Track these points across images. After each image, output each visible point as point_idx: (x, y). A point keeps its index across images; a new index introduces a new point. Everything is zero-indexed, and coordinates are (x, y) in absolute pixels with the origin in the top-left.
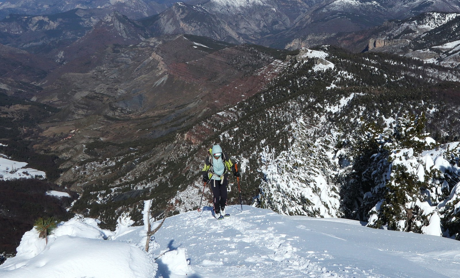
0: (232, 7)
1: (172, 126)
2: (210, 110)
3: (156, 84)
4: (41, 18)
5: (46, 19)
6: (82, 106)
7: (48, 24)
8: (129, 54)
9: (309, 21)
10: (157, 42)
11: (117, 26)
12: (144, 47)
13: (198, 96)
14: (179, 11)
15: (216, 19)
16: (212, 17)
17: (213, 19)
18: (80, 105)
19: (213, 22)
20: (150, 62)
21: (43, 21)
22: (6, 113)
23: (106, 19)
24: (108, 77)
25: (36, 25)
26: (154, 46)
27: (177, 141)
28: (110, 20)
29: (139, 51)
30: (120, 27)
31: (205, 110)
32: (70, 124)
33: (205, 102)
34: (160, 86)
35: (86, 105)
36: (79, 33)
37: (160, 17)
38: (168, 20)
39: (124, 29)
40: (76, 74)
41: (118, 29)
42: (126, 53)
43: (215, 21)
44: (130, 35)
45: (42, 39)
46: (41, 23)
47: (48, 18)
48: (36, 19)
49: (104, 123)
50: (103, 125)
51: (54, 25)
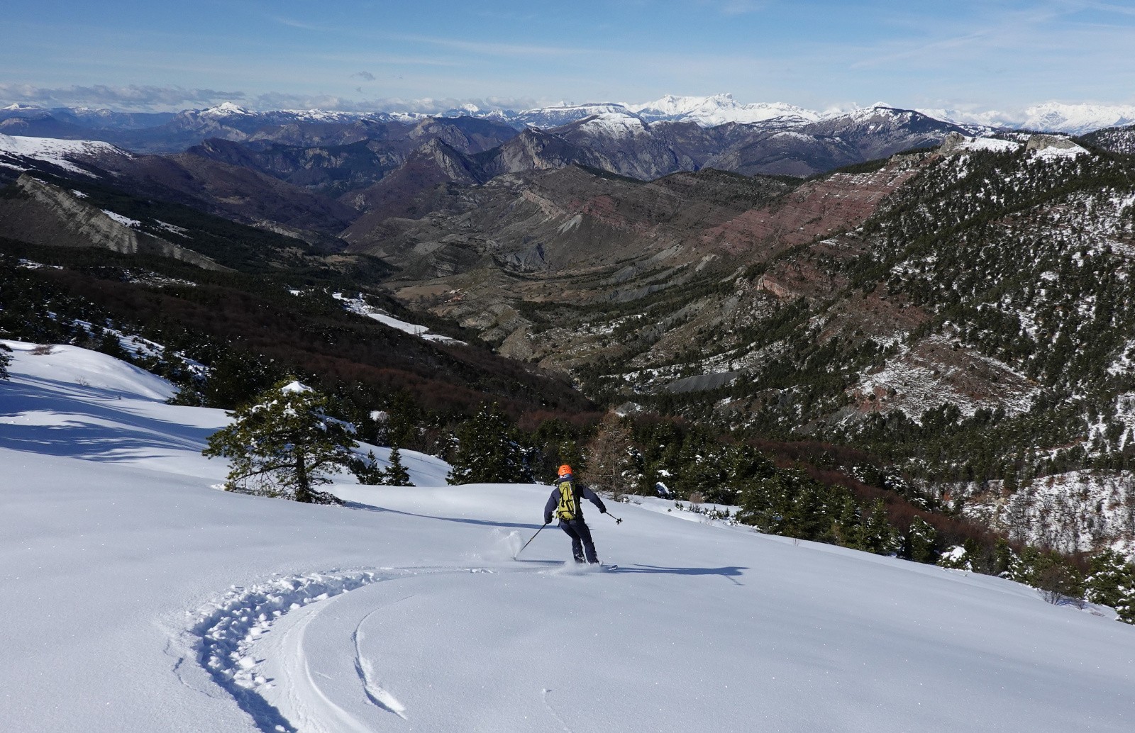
0: (608, 141)
1: (651, 283)
2: (718, 258)
3: (562, 230)
4: (318, 151)
5: (325, 153)
6: (449, 257)
7: (329, 160)
8: (474, 197)
9: (734, 163)
10: (515, 181)
11: (439, 159)
12: (494, 187)
13: (651, 246)
14: (532, 140)
15: (592, 154)
16: (586, 151)
17: (588, 154)
18: (443, 256)
19: (588, 159)
20: (521, 205)
21: (319, 155)
22: (325, 265)
23: (422, 149)
24: (458, 225)
25: (311, 161)
26: (512, 186)
27: (742, 292)
28: (428, 151)
29: (489, 193)
30: (444, 161)
31: (707, 259)
32: (439, 282)
33: (690, 248)
34: (570, 232)
35: (455, 256)
36: (374, 175)
37: (502, 151)
38: (515, 155)
39: (452, 166)
40: (405, 220)
41: (442, 165)
42: (470, 195)
43: (591, 157)
44: (461, 174)
45: (322, 181)
46: (318, 158)
47: (328, 151)
48: (311, 153)
49: (504, 280)
50: (504, 282)
51: (337, 162)
